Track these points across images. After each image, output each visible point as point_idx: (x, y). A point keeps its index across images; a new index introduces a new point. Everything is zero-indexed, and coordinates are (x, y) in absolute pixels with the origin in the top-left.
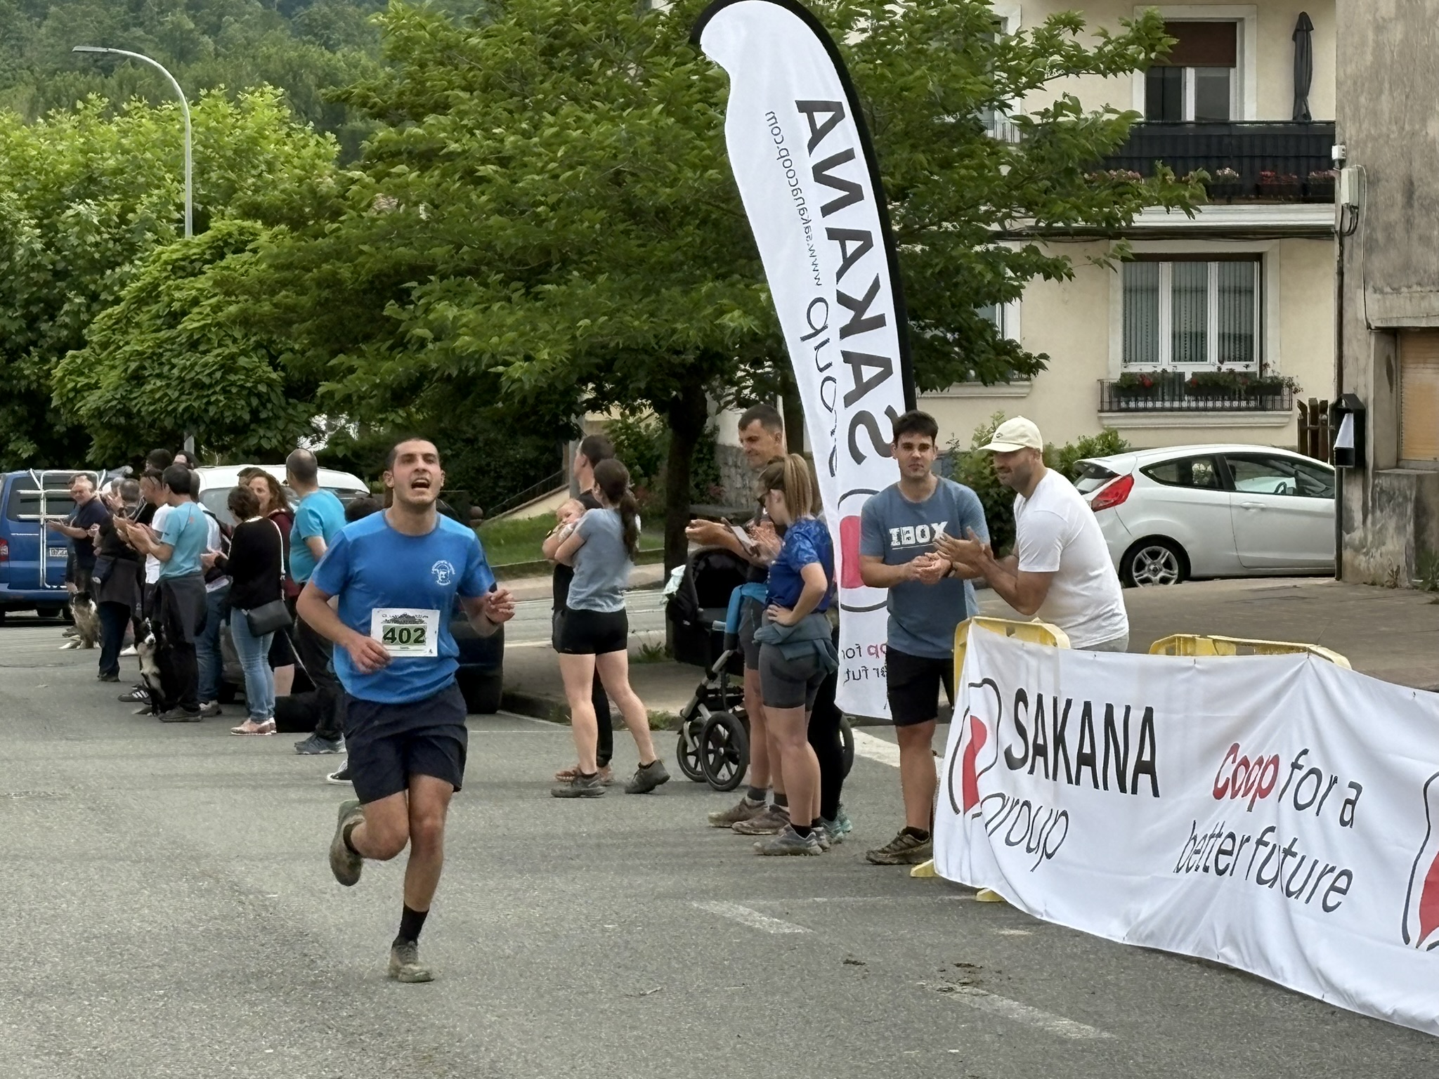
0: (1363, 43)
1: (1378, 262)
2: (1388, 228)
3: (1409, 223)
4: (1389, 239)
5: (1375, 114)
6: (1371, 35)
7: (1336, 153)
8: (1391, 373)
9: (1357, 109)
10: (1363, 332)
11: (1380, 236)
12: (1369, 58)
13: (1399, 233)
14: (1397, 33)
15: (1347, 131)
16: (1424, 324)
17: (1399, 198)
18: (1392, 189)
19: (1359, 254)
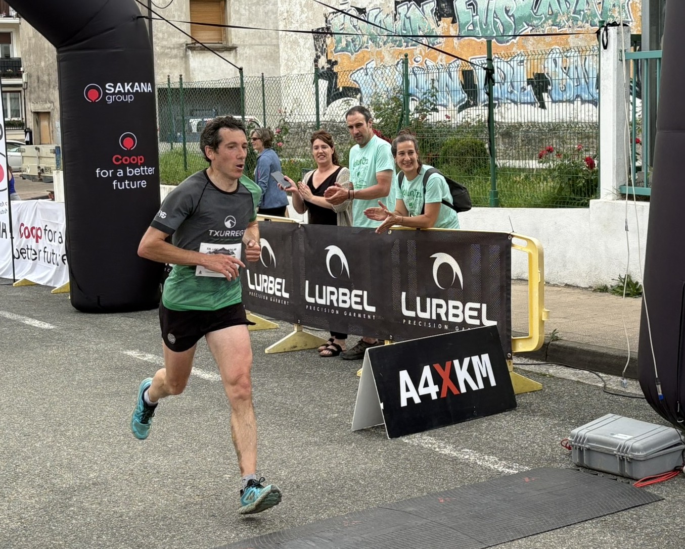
0: (26, 43)
1: (32, 96)
2: (34, 88)
3: (39, 87)
4: (35, 91)
5: (30, 60)
6: (28, 41)
7: (22, 69)
8: (38, 122)
9: (26, 59)
10: (30, 113)
11: (33, 90)
12: (28, 47)
13: (37, 88)
14: (33, 41)
15: (24, 63)
16: (43, 111)
17: (36, 81)
18: (34, 78)
19: (28, 94)
